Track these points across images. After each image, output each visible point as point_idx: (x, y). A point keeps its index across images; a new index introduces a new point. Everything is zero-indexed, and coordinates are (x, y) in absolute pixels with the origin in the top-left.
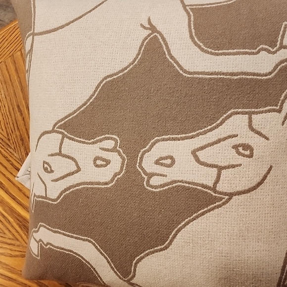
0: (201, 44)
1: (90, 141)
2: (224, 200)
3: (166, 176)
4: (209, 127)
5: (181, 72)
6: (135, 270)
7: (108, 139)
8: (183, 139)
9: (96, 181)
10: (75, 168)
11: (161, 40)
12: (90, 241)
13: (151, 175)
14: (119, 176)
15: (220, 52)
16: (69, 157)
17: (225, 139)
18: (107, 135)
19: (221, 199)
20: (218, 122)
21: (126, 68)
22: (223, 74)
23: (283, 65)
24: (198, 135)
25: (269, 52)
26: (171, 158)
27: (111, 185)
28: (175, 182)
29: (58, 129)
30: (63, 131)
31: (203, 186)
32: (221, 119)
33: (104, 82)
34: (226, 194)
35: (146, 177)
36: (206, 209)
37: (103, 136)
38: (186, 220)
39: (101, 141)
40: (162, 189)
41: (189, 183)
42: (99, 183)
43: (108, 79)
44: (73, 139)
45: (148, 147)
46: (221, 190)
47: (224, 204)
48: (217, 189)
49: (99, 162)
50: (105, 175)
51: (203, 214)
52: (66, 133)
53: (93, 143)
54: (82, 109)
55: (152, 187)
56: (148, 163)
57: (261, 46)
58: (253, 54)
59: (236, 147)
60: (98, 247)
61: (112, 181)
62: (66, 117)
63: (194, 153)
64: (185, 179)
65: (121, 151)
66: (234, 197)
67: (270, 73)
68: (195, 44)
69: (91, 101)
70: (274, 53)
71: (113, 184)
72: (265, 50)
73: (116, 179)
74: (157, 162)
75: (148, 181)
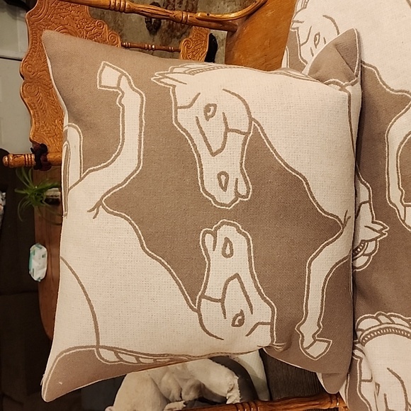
0: (114, 155)
1: (207, 262)
2: (256, 125)
3: (237, 179)
4: (189, 141)
5: (138, 172)
6: (332, 215)
7: (203, 241)
8: (201, 165)
9: (247, 255)
10: (236, 279)
11: (109, 195)
12: (310, 264)
13: (237, 195)
14: (240, 227)
15: (121, 137)
16: (225, 289)
17: (200, 128)
18: (200, 243)
19: (255, 127)
20: (184, 134)
21: (134, 228)
22: (141, 132)
23: (133, 85)
24: (197, 152)
25: (122, 97)
26: (219, 175)
27: (250, 237)
28: (242, 169)
29: (197, 305)
30: (198, 297)
31: (244, 144)
32: (182, 132)
33: (148, 250)
34: (250, 123)
35: (240, 199)
36: (265, 141)
37: (201, 247)
38: (277, 158)
39: (206, 250)
40: (250, 183)
41: (242, 157)
42: (249, 250)
43: (145, 245)
44: (206, 284)
45: (210, 199)
46: (247, 128)
47: (259, 125)
48: (246, 131)
49: (228, 252)
50: (240, 244)
51: (270, 143)
52: (200, 293)
53: (209, 259)
54: (174, 273)
55: (248, 192)
56: (226, 197)
57: (117, 103)
58: (123, 109)
59: (207, 118)
60: (314, 254)
61: (245, 235)
62: (184, 294)
63: (213, 154)
64: (239, 161)
65: (215, 226)
66: (253, 116)
67: (140, 94)
68: (113, 161)
69: (166, 263)
70: (123, 92)
71: (248, 234)
72: (120, 100)
73: (243, 231)
74: (224, 189)
75: (243, 197)
